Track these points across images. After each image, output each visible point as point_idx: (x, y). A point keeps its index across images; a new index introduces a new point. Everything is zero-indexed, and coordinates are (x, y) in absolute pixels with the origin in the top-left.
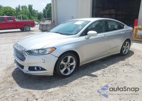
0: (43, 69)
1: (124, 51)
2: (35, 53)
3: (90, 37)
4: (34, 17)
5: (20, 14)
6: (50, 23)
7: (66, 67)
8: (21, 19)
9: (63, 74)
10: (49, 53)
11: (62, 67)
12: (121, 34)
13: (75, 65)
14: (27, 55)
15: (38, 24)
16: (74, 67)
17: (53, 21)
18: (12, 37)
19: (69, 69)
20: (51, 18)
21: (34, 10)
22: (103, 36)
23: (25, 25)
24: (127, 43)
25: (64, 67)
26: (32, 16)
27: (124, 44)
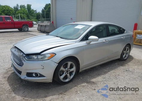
0: (41, 76)
1: (124, 56)
2: (34, 59)
3: (91, 42)
4: (32, 17)
5: (18, 14)
6: (49, 24)
7: (66, 73)
8: (19, 19)
9: (62, 80)
10: (49, 59)
11: (61, 73)
12: (122, 38)
13: (75, 71)
14: (25, 60)
15: (36, 24)
16: (74, 73)
17: (51, 22)
18: (10, 37)
19: (68, 75)
20: (50, 19)
21: (33, 10)
22: (104, 41)
23: (23, 25)
24: (127, 48)
25: (63, 73)
26: (31, 16)
27: (125, 49)
